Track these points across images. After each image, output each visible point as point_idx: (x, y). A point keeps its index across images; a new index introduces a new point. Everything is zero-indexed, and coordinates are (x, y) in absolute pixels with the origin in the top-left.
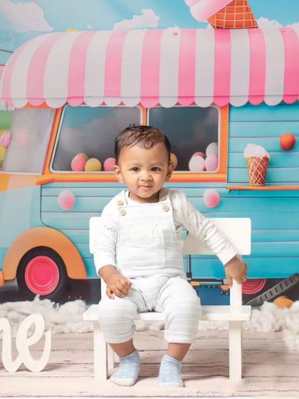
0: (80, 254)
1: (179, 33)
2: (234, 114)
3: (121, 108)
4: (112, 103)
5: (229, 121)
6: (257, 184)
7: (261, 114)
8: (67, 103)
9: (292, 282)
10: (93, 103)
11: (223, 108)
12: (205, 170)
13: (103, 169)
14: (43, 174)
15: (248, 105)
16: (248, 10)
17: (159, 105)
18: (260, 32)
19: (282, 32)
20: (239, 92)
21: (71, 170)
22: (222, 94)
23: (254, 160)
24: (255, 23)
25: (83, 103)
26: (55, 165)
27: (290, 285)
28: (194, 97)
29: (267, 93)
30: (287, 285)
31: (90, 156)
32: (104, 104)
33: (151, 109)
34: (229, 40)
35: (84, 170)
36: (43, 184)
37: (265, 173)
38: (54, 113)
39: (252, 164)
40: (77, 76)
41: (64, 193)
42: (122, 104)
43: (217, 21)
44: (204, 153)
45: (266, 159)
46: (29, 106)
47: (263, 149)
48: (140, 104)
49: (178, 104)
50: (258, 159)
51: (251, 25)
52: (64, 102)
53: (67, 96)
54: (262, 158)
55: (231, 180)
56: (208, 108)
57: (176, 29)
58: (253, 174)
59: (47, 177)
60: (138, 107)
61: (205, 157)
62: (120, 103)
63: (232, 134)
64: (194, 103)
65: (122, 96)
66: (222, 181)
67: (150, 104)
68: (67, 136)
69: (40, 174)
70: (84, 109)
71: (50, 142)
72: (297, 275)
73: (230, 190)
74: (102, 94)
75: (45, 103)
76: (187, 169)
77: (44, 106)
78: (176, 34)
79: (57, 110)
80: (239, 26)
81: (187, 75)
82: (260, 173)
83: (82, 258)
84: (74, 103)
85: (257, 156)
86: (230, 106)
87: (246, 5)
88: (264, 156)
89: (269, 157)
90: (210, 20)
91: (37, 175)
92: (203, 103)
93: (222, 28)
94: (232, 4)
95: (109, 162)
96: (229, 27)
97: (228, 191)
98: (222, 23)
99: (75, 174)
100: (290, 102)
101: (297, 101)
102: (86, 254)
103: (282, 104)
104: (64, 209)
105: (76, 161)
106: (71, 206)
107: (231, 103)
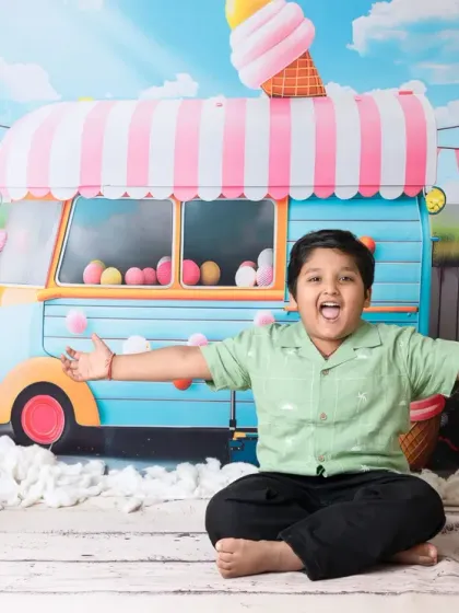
0: (93, 394)
1: (224, 104)
2: (296, 211)
3: (148, 200)
4: (137, 194)
5: (288, 220)
8: (78, 194)
10: (113, 194)
11: (281, 202)
12: (256, 285)
13: (124, 282)
14: (46, 287)
15: (313, 198)
16: (314, 72)
17: (197, 197)
18: (329, 101)
19: (358, 101)
20: (302, 181)
21: (83, 282)
22: (279, 183)
24: (322, 89)
25: (100, 194)
26: (63, 276)
28: (242, 187)
29: (338, 182)
31: (108, 264)
32: (126, 195)
33: (187, 203)
34: (288, 112)
35: (99, 283)
36: (46, 301)
38: (61, 208)
40: (92, 158)
41: (74, 312)
42: (149, 195)
43: (274, 88)
44: (256, 262)
46: (29, 197)
48: (173, 196)
49: (222, 196)
51: (318, 93)
52: (74, 192)
53: (78, 184)
56: (261, 202)
57: (221, 98)
59: (52, 291)
60: (171, 199)
61: (256, 268)
62: (146, 194)
63: (291, 238)
64: (243, 195)
65: (149, 184)
66: (280, 300)
67: (186, 196)
68: (79, 237)
69: (43, 287)
70: (99, 200)
71: (56, 247)
73: (289, 312)
74: (125, 184)
75: (50, 193)
76: (234, 284)
77: (49, 196)
78: (220, 105)
79: (66, 202)
80: (302, 94)
81: (234, 156)
83: (96, 399)
84: (88, 194)
86: (290, 199)
87: (311, 66)
90: (265, 86)
91: (39, 289)
92: (254, 195)
93: (280, 97)
94: (293, 65)
95: (133, 273)
96: (288, 96)
97: (286, 312)
98: (280, 90)
99: (87, 288)
100: (367, 196)
101: (378, 193)
102: (99, 394)
103: (358, 198)
104: (73, 334)
105: (89, 270)
106: (82, 330)
107: (292, 196)
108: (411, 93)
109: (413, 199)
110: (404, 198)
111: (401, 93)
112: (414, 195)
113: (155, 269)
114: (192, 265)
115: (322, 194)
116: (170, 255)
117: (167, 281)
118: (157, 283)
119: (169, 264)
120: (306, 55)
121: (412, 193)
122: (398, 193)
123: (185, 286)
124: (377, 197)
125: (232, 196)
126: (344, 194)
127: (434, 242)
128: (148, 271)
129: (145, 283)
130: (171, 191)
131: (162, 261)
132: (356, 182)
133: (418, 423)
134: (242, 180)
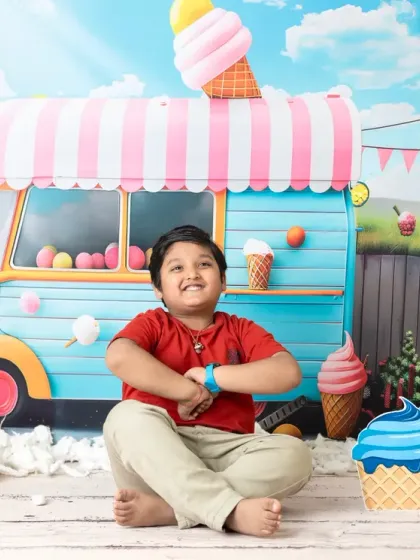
0: (45, 369)
1: (168, 103)
2: (232, 201)
3: (98, 190)
4: (87, 185)
5: (226, 211)
6: (258, 287)
7: (264, 202)
8: (32, 184)
9: (297, 406)
11: (218, 194)
13: (74, 266)
14: (2, 270)
15: (249, 191)
16: (250, 76)
17: (142, 188)
18: (265, 103)
19: (290, 102)
20: (239, 176)
22: (218, 177)
23: (255, 258)
24: (258, 91)
25: (52, 185)
26: (17, 259)
27: (295, 410)
28: (184, 180)
29: (271, 176)
31: (59, 250)
32: (77, 185)
33: (133, 194)
34: (226, 111)
35: (51, 266)
36: (1, 283)
37: (267, 274)
38: (16, 197)
39: (253, 263)
40: (45, 153)
41: (27, 293)
42: (98, 186)
43: (214, 90)
45: (269, 257)
47: (267, 246)
48: (120, 187)
49: (165, 188)
50: (260, 257)
51: (254, 95)
52: (28, 183)
53: (32, 175)
54: (264, 256)
56: (201, 193)
57: (165, 98)
58: (254, 274)
59: (7, 274)
60: (119, 191)
62: (96, 185)
63: (229, 227)
64: (184, 187)
65: (98, 176)
67: (133, 188)
68: (32, 224)
70: (51, 190)
72: (303, 397)
73: (227, 294)
74: (75, 174)
75: (5, 184)
77: (5, 186)
78: (164, 105)
79: (20, 192)
80: (240, 96)
81: (177, 153)
82: (262, 274)
83: (47, 374)
84: (41, 185)
85: (260, 254)
86: (228, 191)
87: (248, 69)
88: (267, 253)
89: (273, 254)
90: (205, 87)
92: (195, 188)
93: (219, 98)
94: (232, 68)
95: (83, 257)
96: (227, 97)
98: (220, 91)
99: (40, 271)
100: (299, 189)
101: (308, 187)
102: (51, 369)
103: (290, 191)
104: (26, 313)
105: (42, 254)
106: (35, 310)
107: (230, 188)
108: (337, 96)
109: (339, 193)
110: (331, 192)
111: (329, 96)
112: (340, 189)
113: (104, 255)
114: (137, 251)
115: (258, 187)
116: (117, 241)
117: (115, 266)
118: (106, 267)
119: (117, 249)
120: (243, 60)
121: (339, 187)
122: (325, 187)
123: (131, 270)
124: (307, 190)
125: (174, 188)
126: (277, 187)
127: (358, 232)
128: (97, 256)
129: (94, 267)
130: (118, 183)
131: (110, 247)
132: (289, 176)
133: (343, 396)
134: (184, 173)
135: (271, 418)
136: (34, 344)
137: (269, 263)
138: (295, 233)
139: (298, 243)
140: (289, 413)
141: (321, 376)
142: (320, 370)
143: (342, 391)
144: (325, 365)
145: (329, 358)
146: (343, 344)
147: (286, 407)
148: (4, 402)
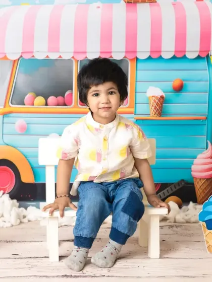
0: (30, 164)
1: (101, 7)
2: (140, 65)
3: (60, 60)
4: (53, 56)
5: (136, 70)
6: (156, 115)
8: (21, 56)
9: (179, 186)
10: (40, 56)
11: (131, 60)
13: (46, 104)
14: (5, 107)
15: (150, 58)
17: (86, 57)
18: (158, 5)
19: (174, 5)
20: (143, 49)
21: (24, 105)
22: (131, 50)
23: (154, 98)
25: (33, 56)
26: (13, 101)
27: (178, 188)
28: (111, 52)
29: (163, 49)
30: (175, 188)
31: (38, 95)
32: (47, 57)
33: (81, 61)
34: (136, 12)
35: (33, 105)
36: (4, 115)
37: (161, 108)
38: (12, 64)
39: (152, 101)
40: (29, 37)
41: (19, 121)
42: (60, 57)
45: (162, 97)
47: (161, 91)
48: (73, 57)
50: (157, 97)
51: (152, 1)
52: (19, 56)
53: (20, 51)
54: (159, 97)
55: (137, 112)
56: (122, 60)
57: (99, 4)
58: (153, 108)
59: (7, 109)
60: (72, 59)
62: (59, 56)
63: (138, 80)
64: (111, 57)
65: (60, 51)
66: (131, 113)
67: (80, 57)
68: (21, 79)
69: (2, 107)
70: (33, 61)
72: (183, 180)
73: (137, 120)
74: (46, 50)
75: (6, 56)
77: (5, 58)
78: (99, 7)
79: (15, 61)
80: (143, 1)
81: (106, 37)
82: (158, 108)
83: (32, 168)
84: (27, 56)
85: (156, 96)
86: (137, 59)
88: (161, 95)
89: (164, 96)
92: (118, 57)
93: (131, 3)
95: (51, 99)
96: (136, 2)
97: (135, 120)
99: (27, 108)
100: (179, 56)
101: (185, 55)
102: (34, 165)
103: (174, 58)
104: (20, 133)
105: (28, 98)
106: (24, 130)
107: (138, 57)
108: (203, 1)
109: (204, 58)
110: (199, 57)
111: (197, 1)
113: (64, 97)
115: (155, 56)
116: (72, 89)
117: (70, 103)
118: (65, 104)
119: (71, 94)
121: (204, 55)
122: (196, 55)
123: (80, 106)
124: (184, 57)
125: (104, 56)
126: (167, 55)
128: (60, 98)
129: (58, 105)
130: (72, 55)
131: (67, 93)
132: (173, 49)
133: (207, 180)
134: (111, 48)
135: (164, 193)
136: (25, 150)
137: (162, 100)
138: (177, 83)
139: (179, 89)
140: (174, 190)
141: (193, 167)
142: (193, 164)
143: (206, 176)
144: (196, 161)
145: (199, 156)
146: (207, 149)
147: (172, 186)
148: (7, 184)
